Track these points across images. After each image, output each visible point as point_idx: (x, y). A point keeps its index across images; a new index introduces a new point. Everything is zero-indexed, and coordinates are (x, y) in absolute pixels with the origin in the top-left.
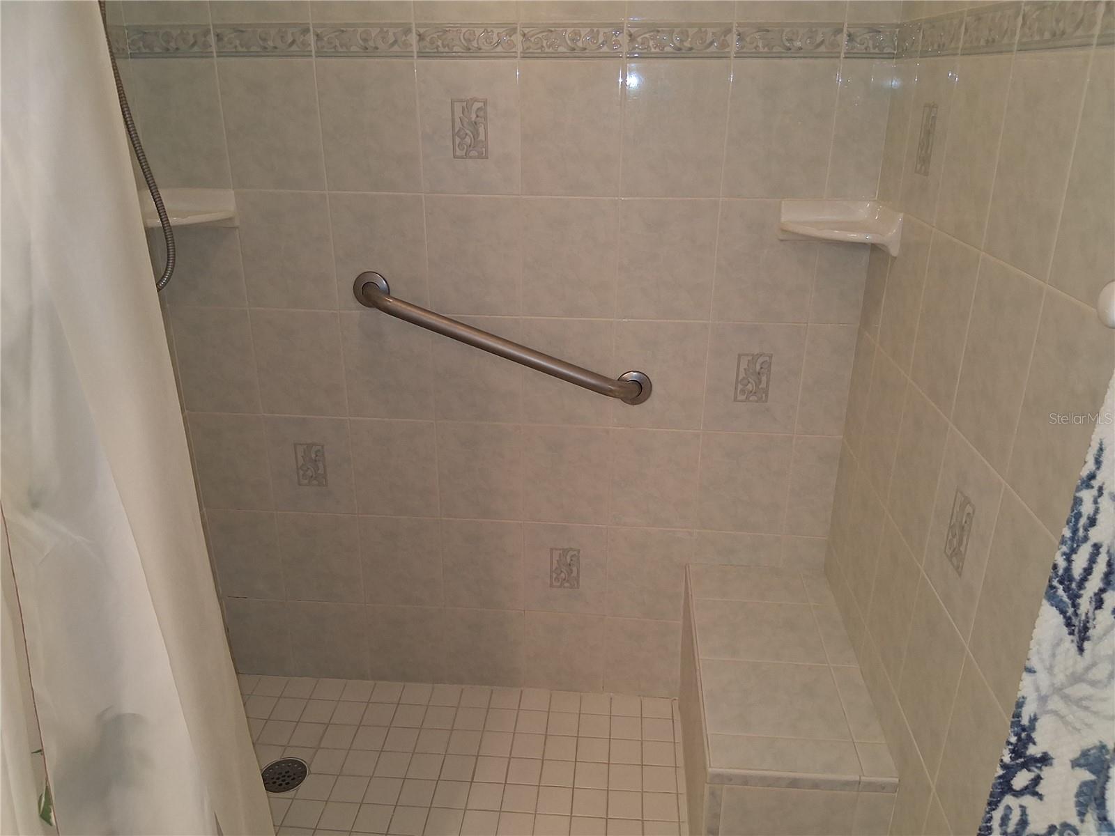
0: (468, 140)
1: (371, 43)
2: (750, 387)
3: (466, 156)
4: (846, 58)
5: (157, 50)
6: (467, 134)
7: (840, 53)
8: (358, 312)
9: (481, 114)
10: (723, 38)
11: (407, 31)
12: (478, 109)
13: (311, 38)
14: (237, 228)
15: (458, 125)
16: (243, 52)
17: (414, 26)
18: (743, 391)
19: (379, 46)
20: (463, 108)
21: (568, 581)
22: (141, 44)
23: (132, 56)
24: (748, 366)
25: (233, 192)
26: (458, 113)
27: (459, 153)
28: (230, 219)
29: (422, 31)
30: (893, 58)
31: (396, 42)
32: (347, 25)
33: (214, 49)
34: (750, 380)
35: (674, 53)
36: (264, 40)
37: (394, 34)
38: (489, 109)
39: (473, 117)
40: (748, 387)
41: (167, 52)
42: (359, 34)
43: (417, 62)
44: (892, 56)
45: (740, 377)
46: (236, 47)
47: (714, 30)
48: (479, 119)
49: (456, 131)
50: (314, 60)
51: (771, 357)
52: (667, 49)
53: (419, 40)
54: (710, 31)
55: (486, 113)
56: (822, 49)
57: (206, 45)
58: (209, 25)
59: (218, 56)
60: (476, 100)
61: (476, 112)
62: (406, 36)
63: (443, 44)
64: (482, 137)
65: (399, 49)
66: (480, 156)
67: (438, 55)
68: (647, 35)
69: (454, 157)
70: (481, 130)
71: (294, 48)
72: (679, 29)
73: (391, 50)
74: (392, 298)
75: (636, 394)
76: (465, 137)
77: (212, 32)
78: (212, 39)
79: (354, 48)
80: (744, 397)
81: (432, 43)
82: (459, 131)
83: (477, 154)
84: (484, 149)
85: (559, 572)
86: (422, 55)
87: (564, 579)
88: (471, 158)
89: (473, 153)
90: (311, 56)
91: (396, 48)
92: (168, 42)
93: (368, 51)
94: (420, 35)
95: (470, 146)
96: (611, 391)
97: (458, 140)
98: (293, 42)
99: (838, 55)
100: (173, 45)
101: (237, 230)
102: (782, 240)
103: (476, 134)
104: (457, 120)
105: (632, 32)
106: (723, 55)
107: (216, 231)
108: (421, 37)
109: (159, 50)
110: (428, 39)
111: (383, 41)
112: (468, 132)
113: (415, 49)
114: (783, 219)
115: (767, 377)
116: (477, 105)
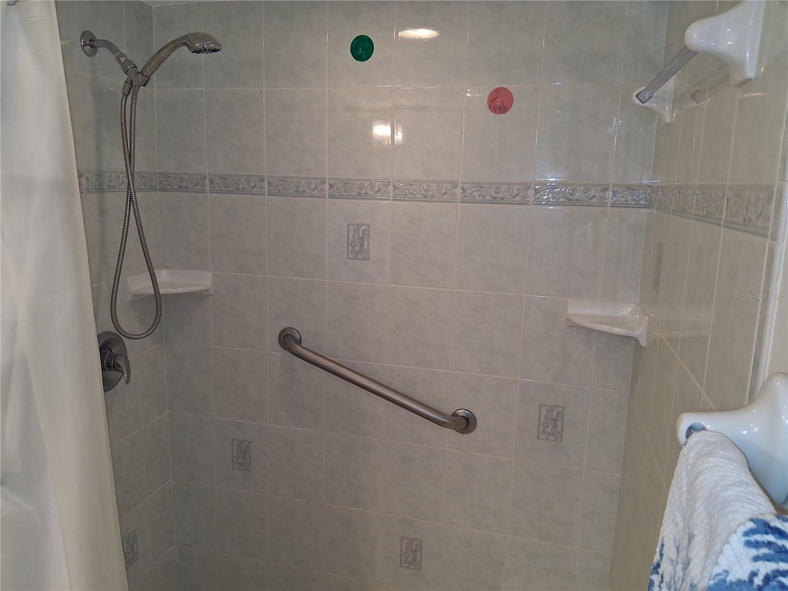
0: (357, 248)
1: (301, 189)
2: (549, 429)
3: (355, 258)
4: (611, 206)
5: (175, 187)
6: (356, 245)
7: (607, 203)
8: (280, 353)
9: (366, 233)
10: (524, 192)
11: (323, 182)
12: (364, 230)
13: (266, 184)
14: (212, 295)
15: (351, 239)
16: (225, 191)
17: (327, 179)
18: (544, 433)
19: (306, 190)
20: (355, 229)
21: (413, 564)
22: (166, 183)
23: (160, 190)
24: (547, 413)
25: (211, 273)
26: (352, 232)
27: (350, 256)
28: (207, 290)
29: (332, 182)
30: (646, 208)
31: (315, 188)
32: (287, 177)
33: (208, 188)
34: (549, 424)
35: (492, 200)
36: (238, 184)
37: (315, 183)
38: (371, 230)
39: (361, 235)
40: (547, 429)
41: (181, 189)
42: (294, 183)
43: (327, 200)
44: (645, 206)
45: (542, 422)
46: (221, 187)
47: (518, 187)
48: (364, 236)
49: (350, 242)
50: (266, 197)
51: (564, 409)
52: (487, 198)
53: (330, 188)
54: (516, 187)
55: (369, 232)
56: (594, 200)
57: (204, 185)
58: (206, 174)
59: (210, 192)
60: (363, 224)
61: (363, 231)
62: (322, 185)
63: (344, 190)
64: (366, 247)
65: (317, 193)
66: (364, 259)
67: (341, 197)
68: (474, 189)
69: (348, 258)
70: (366, 243)
71: (255, 190)
72: (495, 186)
73: (313, 193)
74: (302, 347)
75: (464, 426)
76: (355, 247)
77: (208, 178)
78: (207, 182)
79: (290, 191)
80: (545, 437)
81: (338, 189)
82: (351, 242)
83: (362, 257)
84: (367, 255)
85: (407, 556)
86: (331, 196)
87: (411, 563)
88: (358, 259)
89: (360, 256)
90: (265, 195)
91: (316, 192)
92: (181, 183)
93: (299, 193)
94: (330, 185)
95: (358, 252)
96: (444, 422)
97: (350, 248)
98: (255, 186)
99: (606, 205)
100: (184, 184)
101: (211, 297)
102: (569, 326)
103: (362, 245)
104: (351, 236)
105: (464, 187)
106: (524, 203)
107: (198, 297)
108: (331, 186)
109: (176, 187)
110: (335, 187)
111: (308, 188)
112: (357, 243)
113: (327, 193)
114: (569, 312)
115: (561, 423)
116: (364, 227)
